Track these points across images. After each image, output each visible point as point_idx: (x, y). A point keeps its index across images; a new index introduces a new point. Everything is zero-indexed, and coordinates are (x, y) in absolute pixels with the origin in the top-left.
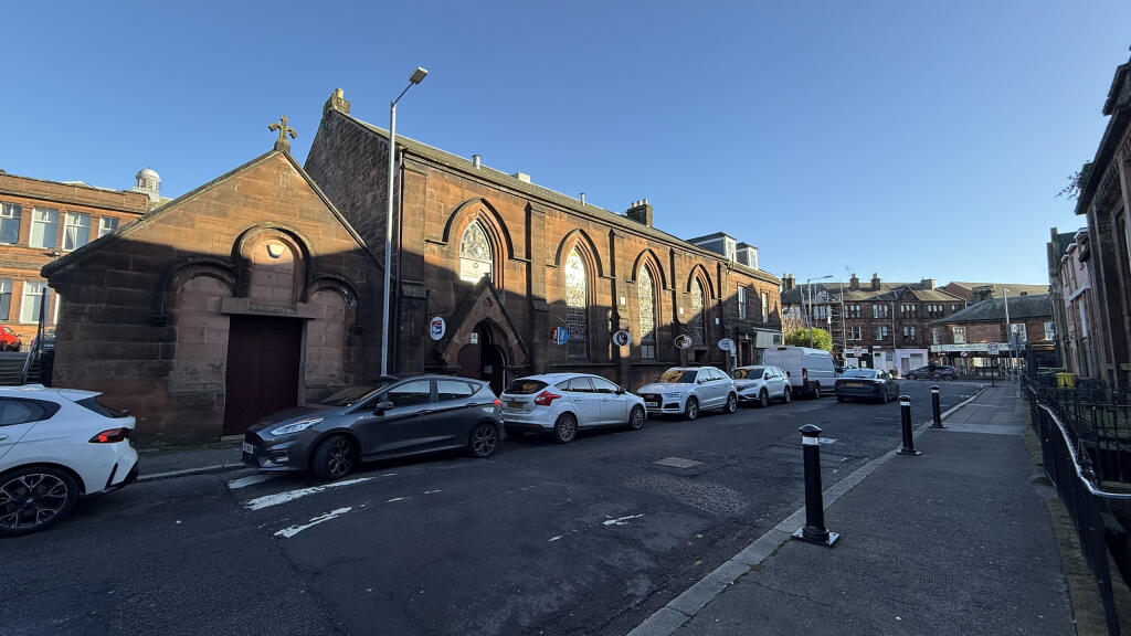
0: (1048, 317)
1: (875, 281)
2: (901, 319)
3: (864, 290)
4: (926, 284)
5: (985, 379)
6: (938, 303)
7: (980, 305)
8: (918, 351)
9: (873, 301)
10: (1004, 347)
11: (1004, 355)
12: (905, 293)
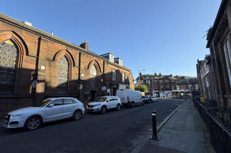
0: (197, 83)
1: (160, 74)
2: (166, 84)
3: (158, 76)
4: (171, 75)
5: (184, 98)
6: (174, 80)
7: (182, 80)
8: (169, 92)
9: (159, 79)
10: (188, 91)
11: (188, 92)
12: (167, 77)
